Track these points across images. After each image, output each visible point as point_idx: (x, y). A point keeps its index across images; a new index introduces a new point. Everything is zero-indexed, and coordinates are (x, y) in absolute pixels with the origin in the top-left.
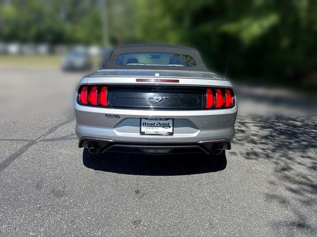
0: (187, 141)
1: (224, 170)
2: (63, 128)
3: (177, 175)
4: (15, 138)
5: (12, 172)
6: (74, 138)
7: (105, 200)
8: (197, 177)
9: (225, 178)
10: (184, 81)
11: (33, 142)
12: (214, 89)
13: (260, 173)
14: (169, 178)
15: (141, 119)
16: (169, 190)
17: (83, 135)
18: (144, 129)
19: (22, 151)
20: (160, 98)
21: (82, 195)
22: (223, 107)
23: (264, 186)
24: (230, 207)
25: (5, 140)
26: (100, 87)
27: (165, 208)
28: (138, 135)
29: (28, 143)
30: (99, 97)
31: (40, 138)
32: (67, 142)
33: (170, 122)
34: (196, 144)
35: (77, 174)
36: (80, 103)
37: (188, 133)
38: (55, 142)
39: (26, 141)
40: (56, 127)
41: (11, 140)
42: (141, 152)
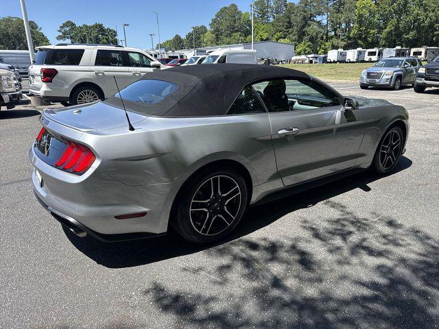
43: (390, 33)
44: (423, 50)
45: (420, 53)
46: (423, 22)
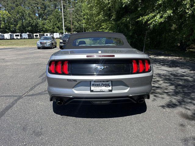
0: (121, 95)
1: (146, 112)
2: (39, 87)
3: (115, 117)
4: (8, 95)
5: (7, 119)
6: (47, 93)
7: (69, 137)
8: (129, 118)
9: (147, 118)
10: (117, 56)
11: (20, 97)
12: (137, 60)
13: (169, 113)
14: (110, 120)
15: (90, 82)
16: (111, 128)
17: (52, 94)
18: (93, 88)
19: (13, 104)
20: (103, 67)
21: (53, 134)
22: (144, 72)
23: (173, 123)
24: (153, 140)
25: (2, 96)
26: (63, 62)
27: (109, 142)
28: (89, 92)
29: (17, 98)
30: (62, 68)
31: (24, 94)
32: (42, 96)
33: (110, 83)
34: (127, 97)
35: (49, 119)
36: (50, 72)
37: (122, 90)
38: (34, 97)
39: (16, 96)
40: (35, 86)
41: (6, 96)
42: (91, 103)
43: (19, 27)
44: (38, 34)
45: (37, 36)
46: (33, 23)
